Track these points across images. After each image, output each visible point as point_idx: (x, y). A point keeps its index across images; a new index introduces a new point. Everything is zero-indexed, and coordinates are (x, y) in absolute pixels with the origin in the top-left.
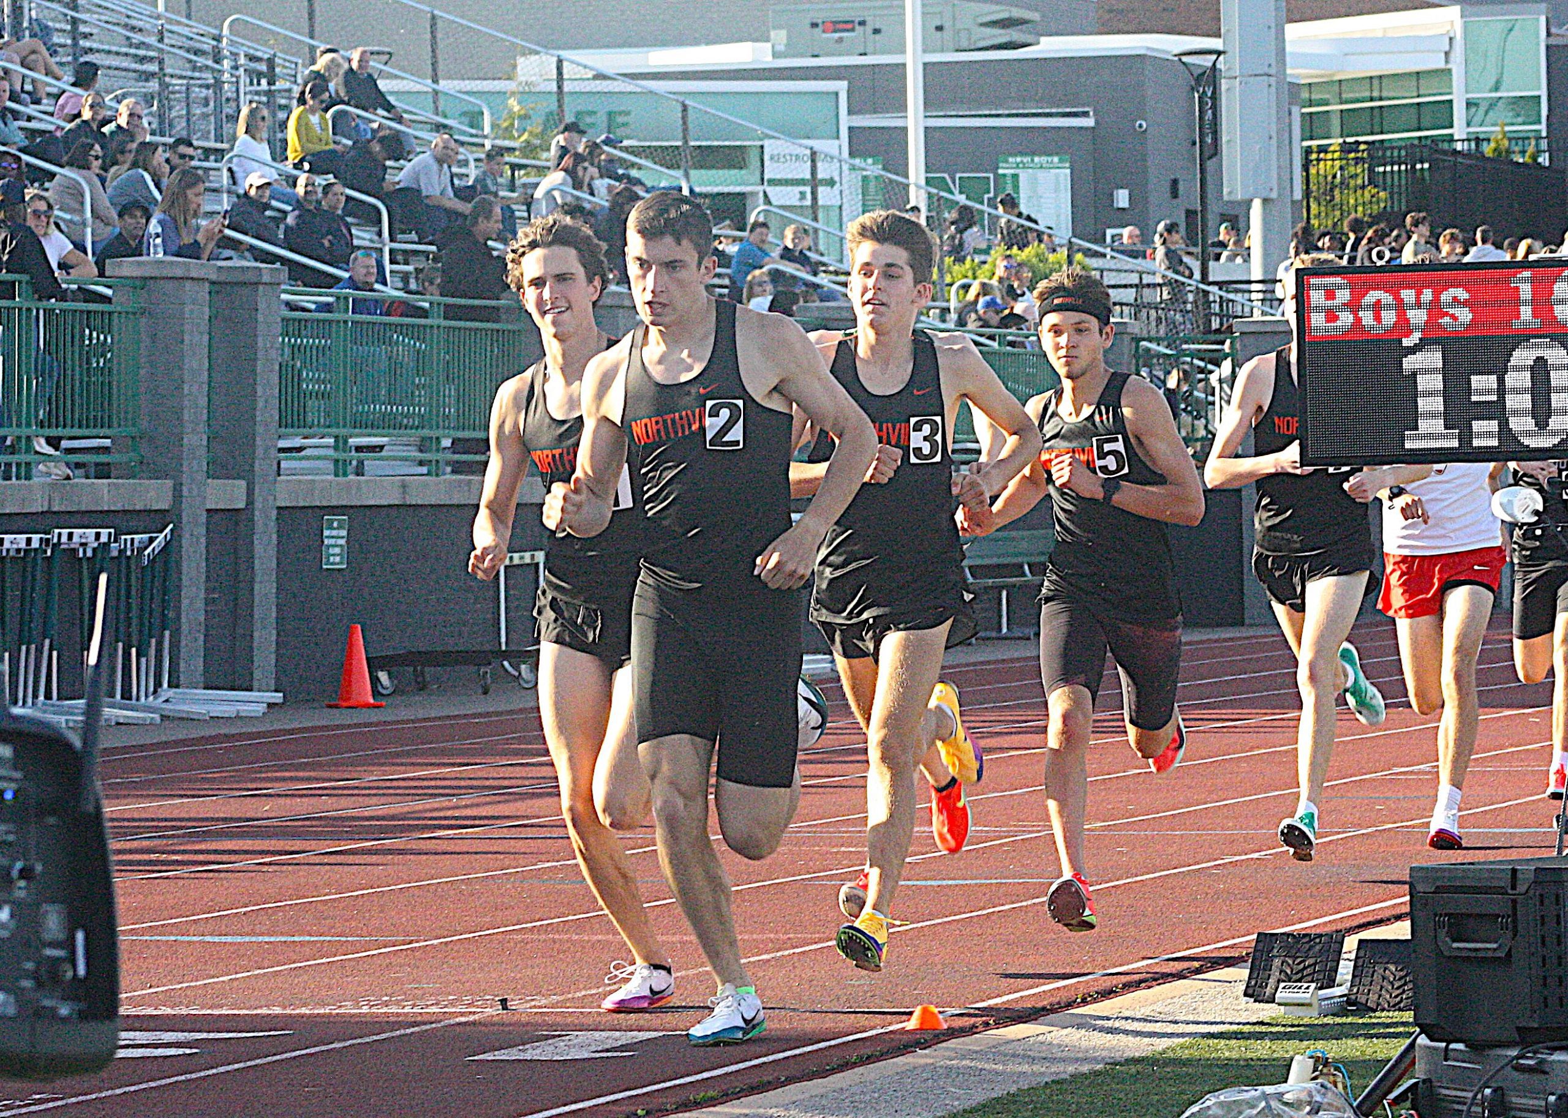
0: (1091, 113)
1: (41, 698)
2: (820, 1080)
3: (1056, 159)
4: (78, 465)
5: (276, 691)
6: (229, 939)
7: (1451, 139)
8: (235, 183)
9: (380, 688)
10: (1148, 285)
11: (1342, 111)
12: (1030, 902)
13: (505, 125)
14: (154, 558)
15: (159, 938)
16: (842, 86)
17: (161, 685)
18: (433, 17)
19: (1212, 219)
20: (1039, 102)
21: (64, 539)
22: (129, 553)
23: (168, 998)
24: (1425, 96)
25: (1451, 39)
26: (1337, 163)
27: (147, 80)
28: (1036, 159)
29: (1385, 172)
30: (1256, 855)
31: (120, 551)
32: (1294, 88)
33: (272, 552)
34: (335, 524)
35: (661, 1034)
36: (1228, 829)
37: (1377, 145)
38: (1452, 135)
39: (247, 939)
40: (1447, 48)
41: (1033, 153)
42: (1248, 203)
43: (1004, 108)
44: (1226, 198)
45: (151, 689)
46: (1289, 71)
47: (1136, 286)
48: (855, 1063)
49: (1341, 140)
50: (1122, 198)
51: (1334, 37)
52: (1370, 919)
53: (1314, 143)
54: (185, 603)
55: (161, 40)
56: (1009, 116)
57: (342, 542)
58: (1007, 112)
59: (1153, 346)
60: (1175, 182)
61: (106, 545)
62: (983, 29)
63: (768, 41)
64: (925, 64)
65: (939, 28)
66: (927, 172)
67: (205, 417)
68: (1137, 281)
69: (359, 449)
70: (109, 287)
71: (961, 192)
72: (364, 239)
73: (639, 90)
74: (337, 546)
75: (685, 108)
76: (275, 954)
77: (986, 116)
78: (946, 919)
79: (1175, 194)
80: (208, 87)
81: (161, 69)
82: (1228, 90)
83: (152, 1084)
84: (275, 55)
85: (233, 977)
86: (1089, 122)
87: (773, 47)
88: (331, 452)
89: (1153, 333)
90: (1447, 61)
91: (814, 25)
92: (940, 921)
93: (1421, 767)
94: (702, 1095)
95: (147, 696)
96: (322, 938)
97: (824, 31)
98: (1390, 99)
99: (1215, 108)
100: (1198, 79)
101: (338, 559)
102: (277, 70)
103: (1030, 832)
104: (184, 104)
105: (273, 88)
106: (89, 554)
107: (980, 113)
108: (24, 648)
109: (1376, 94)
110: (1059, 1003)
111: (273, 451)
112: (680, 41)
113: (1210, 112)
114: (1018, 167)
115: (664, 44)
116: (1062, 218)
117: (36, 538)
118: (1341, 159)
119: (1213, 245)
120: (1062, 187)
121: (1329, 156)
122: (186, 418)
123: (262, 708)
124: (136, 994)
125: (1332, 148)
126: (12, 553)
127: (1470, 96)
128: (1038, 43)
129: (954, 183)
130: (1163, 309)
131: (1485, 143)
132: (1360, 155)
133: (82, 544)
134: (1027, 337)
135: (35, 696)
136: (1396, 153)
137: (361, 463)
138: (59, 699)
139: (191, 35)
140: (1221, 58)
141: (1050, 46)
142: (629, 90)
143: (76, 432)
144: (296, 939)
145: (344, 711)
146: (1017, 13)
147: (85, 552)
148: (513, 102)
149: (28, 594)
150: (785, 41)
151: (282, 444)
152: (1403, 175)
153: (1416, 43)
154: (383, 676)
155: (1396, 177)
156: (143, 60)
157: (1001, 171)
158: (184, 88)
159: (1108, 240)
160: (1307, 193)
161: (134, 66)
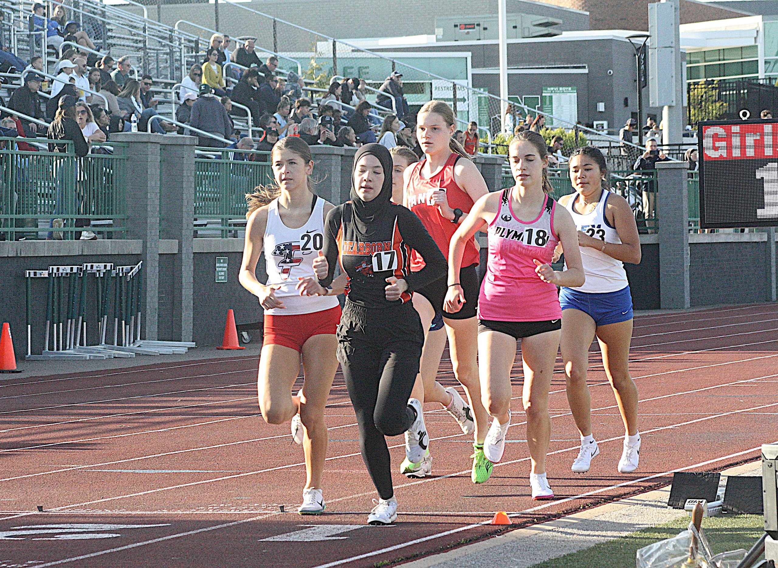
0: (587, 67)
1: (78, 345)
2: (444, 554)
3: (570, 89)
4: (99, 233)
5: (193, 342)
6: (148, 471)
7: (757, 78)
8: (179, 99)
9: (243, 340)
10: (614, 147)
11: (705, 66)
12: (556, 452)
13: (309, 72)
14: (133, 277)
15: (112, 471)
16: (469, 55)
17: (136, 339)
18: (275, 21)
19: (644, 116)
20: (562, 61)
21: (89, 268)
22: (121, 275)
23: (110, 505)
24: (745, 58)
25: (757, 31)
26: (704, 90)
27: (138, 51)
28: (561, 89)
29: (726, 95)
30: (671, 427)
31: (116, 274)
32: (683, 54)
33: (191, 274)
34: (222, 261)
35: (362, 526)
36: (656, 413)
37: (722, 81)
38: (758, 77)
39: (157, 471)
40: (756, 36)
41: (559, 86)
42: (662, 108)
43: (545, 65)
44: (651, 106)
45: (132, 341)
46: (681, 47)
47: (608, 147)
48: (463, 544)
49: (705, 80)
50: (601, 107)
51: (702, 30)
52: (731, 462)
53: (692, 81)
54: (148, 299)
55: (145, 32)
56: (547, 68)
57: (225, 269)
58: (547, 66)
59: (616, 176)
60: (626, 99)
61: (110, 271)
62: (536, 27)
63: (434, 33)
64: (508, 44)
65: (515, 27)
66: (509, 95)
67: (158, 209)
68: (608, 145)
69: (235, 225)
70: (112, 146)
71: (525, 105)
72: (240, 125)
73: (375, 56)
74: (222, 271)
75: (394, 64)
76: (169, 479)
77: (537, 68)
78: (513, 462)
79: (626, 104)
80: (167, 54)
81: (145, 45)
82: (652, 54)
83: (92, 555)
84: (198, 39)
85: (146, 492)
86: (586, 71)
87: (436, 36)
88: (220, 226)
89: (616, 169)
90: (755, 42)
91: (456, 26)
92: (510, 462)
93: (752, 380)
94: (381, 562)
95: (129, 343)
96: (195, 471)
97: (460, 29)
98: (728, 60)
99: (645, 63)
100: (638, 50)
101: (223, 278)
102: (200, 45)
103: (556, 414)
104: (156, 62)
105: (198, 54)
106: (102, 276)
107: (534, 67)
108: (70, 320)
109: (721, 57)
110: (571, 509)
111: (192, 226)
112: (394, 35)
113: (643, 66)
114: (552, 92)
115: (386, 36)
116: (573, 116)
117: (75, 268)
118: (705, 88)
119: (644, 128)
120: (573, 102)
121: (699, 87)
122: (149, 210)
123: (185, 350)
124: (94, 502)
125: (700, 83)
126: (63, 275)
127: (766, 58)
128: (561, 34)
129: (522, 100)
130: (621, 158)
131: (774, 81)
132: (714, 85)
133: (98, 271)
134: (556, 171)
135: (75, 344)
136: (731, 85)
137: (236, 231)
138: (87, 345)
139: (160, 30)
140: (649, 38)
141: (567, 36)
142: (370, 56)
143: (99, 217)
144: (181, 471)
145: (225, 351)
146: (551, 20)
147: (99, 274)
148: (313, 62)
149: (71, 295)
150: (442, 34)
151: (195, 223)
152: (735, 96)
153: (741, 33)
154: (245, 334)
155: (731, 96)
156: (136, 41)
157: (543, 95)
158: (155, 55)
159: (595, 127)
160: (689, 104)
161: (132, 44)
